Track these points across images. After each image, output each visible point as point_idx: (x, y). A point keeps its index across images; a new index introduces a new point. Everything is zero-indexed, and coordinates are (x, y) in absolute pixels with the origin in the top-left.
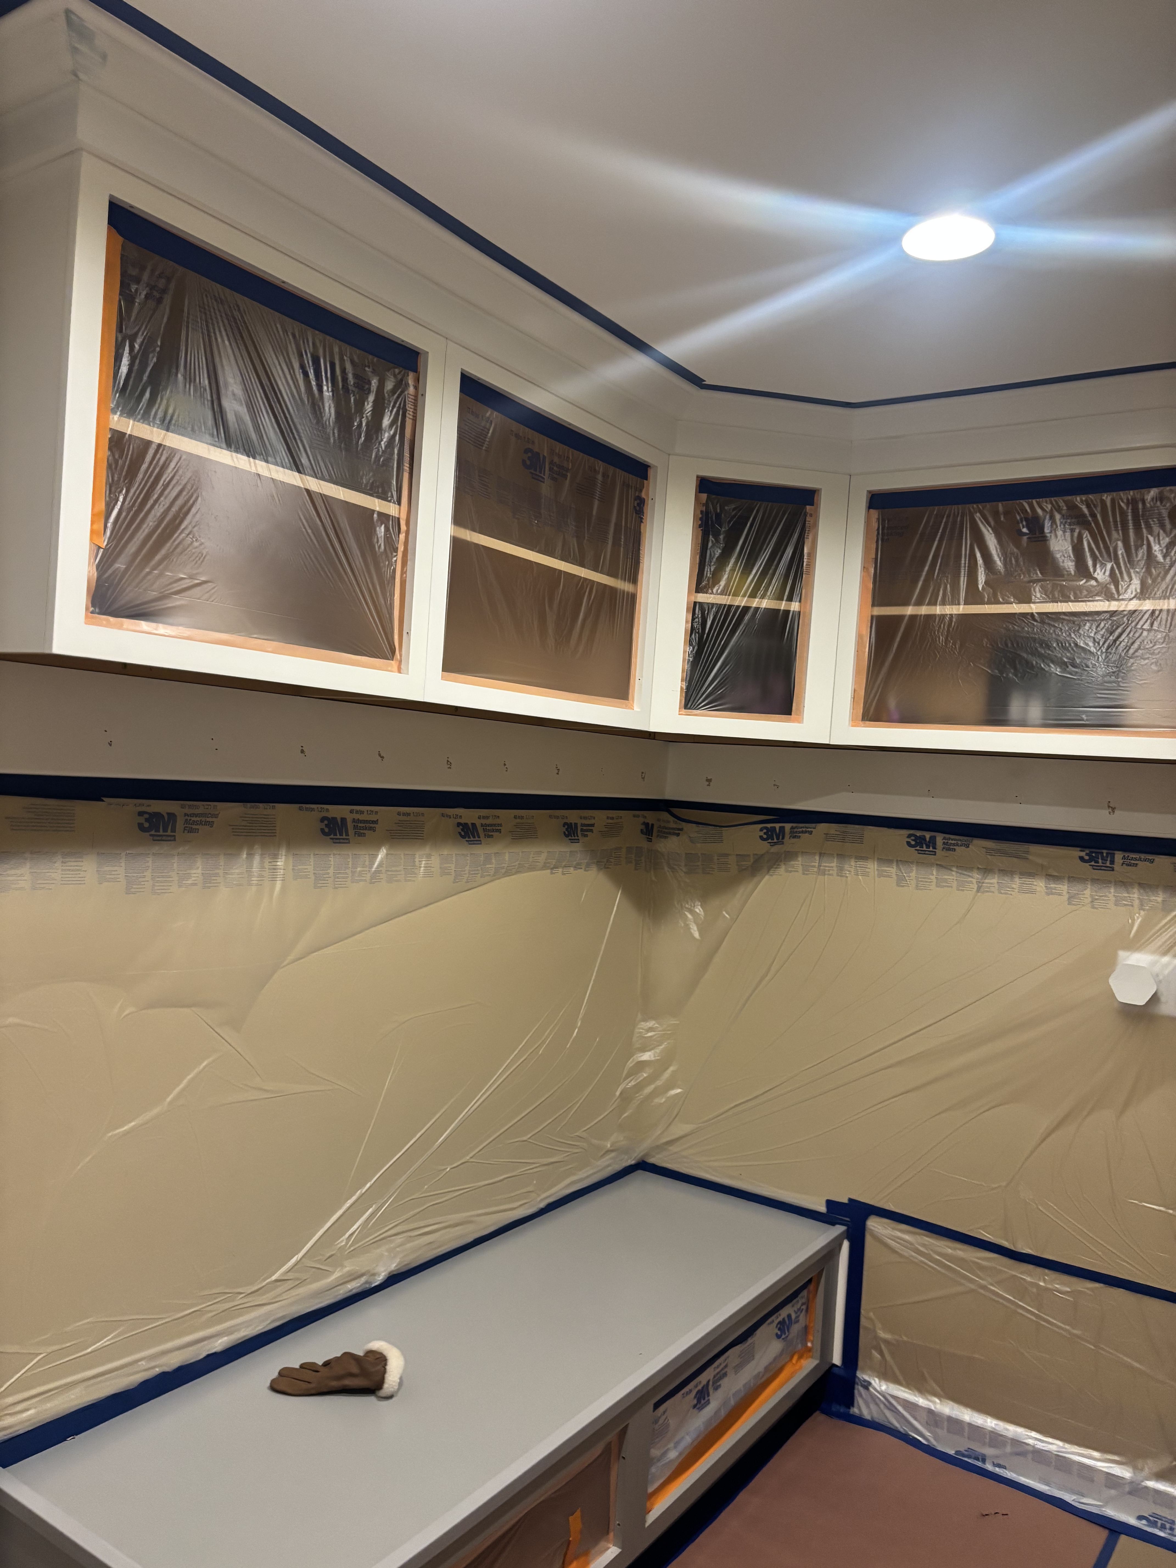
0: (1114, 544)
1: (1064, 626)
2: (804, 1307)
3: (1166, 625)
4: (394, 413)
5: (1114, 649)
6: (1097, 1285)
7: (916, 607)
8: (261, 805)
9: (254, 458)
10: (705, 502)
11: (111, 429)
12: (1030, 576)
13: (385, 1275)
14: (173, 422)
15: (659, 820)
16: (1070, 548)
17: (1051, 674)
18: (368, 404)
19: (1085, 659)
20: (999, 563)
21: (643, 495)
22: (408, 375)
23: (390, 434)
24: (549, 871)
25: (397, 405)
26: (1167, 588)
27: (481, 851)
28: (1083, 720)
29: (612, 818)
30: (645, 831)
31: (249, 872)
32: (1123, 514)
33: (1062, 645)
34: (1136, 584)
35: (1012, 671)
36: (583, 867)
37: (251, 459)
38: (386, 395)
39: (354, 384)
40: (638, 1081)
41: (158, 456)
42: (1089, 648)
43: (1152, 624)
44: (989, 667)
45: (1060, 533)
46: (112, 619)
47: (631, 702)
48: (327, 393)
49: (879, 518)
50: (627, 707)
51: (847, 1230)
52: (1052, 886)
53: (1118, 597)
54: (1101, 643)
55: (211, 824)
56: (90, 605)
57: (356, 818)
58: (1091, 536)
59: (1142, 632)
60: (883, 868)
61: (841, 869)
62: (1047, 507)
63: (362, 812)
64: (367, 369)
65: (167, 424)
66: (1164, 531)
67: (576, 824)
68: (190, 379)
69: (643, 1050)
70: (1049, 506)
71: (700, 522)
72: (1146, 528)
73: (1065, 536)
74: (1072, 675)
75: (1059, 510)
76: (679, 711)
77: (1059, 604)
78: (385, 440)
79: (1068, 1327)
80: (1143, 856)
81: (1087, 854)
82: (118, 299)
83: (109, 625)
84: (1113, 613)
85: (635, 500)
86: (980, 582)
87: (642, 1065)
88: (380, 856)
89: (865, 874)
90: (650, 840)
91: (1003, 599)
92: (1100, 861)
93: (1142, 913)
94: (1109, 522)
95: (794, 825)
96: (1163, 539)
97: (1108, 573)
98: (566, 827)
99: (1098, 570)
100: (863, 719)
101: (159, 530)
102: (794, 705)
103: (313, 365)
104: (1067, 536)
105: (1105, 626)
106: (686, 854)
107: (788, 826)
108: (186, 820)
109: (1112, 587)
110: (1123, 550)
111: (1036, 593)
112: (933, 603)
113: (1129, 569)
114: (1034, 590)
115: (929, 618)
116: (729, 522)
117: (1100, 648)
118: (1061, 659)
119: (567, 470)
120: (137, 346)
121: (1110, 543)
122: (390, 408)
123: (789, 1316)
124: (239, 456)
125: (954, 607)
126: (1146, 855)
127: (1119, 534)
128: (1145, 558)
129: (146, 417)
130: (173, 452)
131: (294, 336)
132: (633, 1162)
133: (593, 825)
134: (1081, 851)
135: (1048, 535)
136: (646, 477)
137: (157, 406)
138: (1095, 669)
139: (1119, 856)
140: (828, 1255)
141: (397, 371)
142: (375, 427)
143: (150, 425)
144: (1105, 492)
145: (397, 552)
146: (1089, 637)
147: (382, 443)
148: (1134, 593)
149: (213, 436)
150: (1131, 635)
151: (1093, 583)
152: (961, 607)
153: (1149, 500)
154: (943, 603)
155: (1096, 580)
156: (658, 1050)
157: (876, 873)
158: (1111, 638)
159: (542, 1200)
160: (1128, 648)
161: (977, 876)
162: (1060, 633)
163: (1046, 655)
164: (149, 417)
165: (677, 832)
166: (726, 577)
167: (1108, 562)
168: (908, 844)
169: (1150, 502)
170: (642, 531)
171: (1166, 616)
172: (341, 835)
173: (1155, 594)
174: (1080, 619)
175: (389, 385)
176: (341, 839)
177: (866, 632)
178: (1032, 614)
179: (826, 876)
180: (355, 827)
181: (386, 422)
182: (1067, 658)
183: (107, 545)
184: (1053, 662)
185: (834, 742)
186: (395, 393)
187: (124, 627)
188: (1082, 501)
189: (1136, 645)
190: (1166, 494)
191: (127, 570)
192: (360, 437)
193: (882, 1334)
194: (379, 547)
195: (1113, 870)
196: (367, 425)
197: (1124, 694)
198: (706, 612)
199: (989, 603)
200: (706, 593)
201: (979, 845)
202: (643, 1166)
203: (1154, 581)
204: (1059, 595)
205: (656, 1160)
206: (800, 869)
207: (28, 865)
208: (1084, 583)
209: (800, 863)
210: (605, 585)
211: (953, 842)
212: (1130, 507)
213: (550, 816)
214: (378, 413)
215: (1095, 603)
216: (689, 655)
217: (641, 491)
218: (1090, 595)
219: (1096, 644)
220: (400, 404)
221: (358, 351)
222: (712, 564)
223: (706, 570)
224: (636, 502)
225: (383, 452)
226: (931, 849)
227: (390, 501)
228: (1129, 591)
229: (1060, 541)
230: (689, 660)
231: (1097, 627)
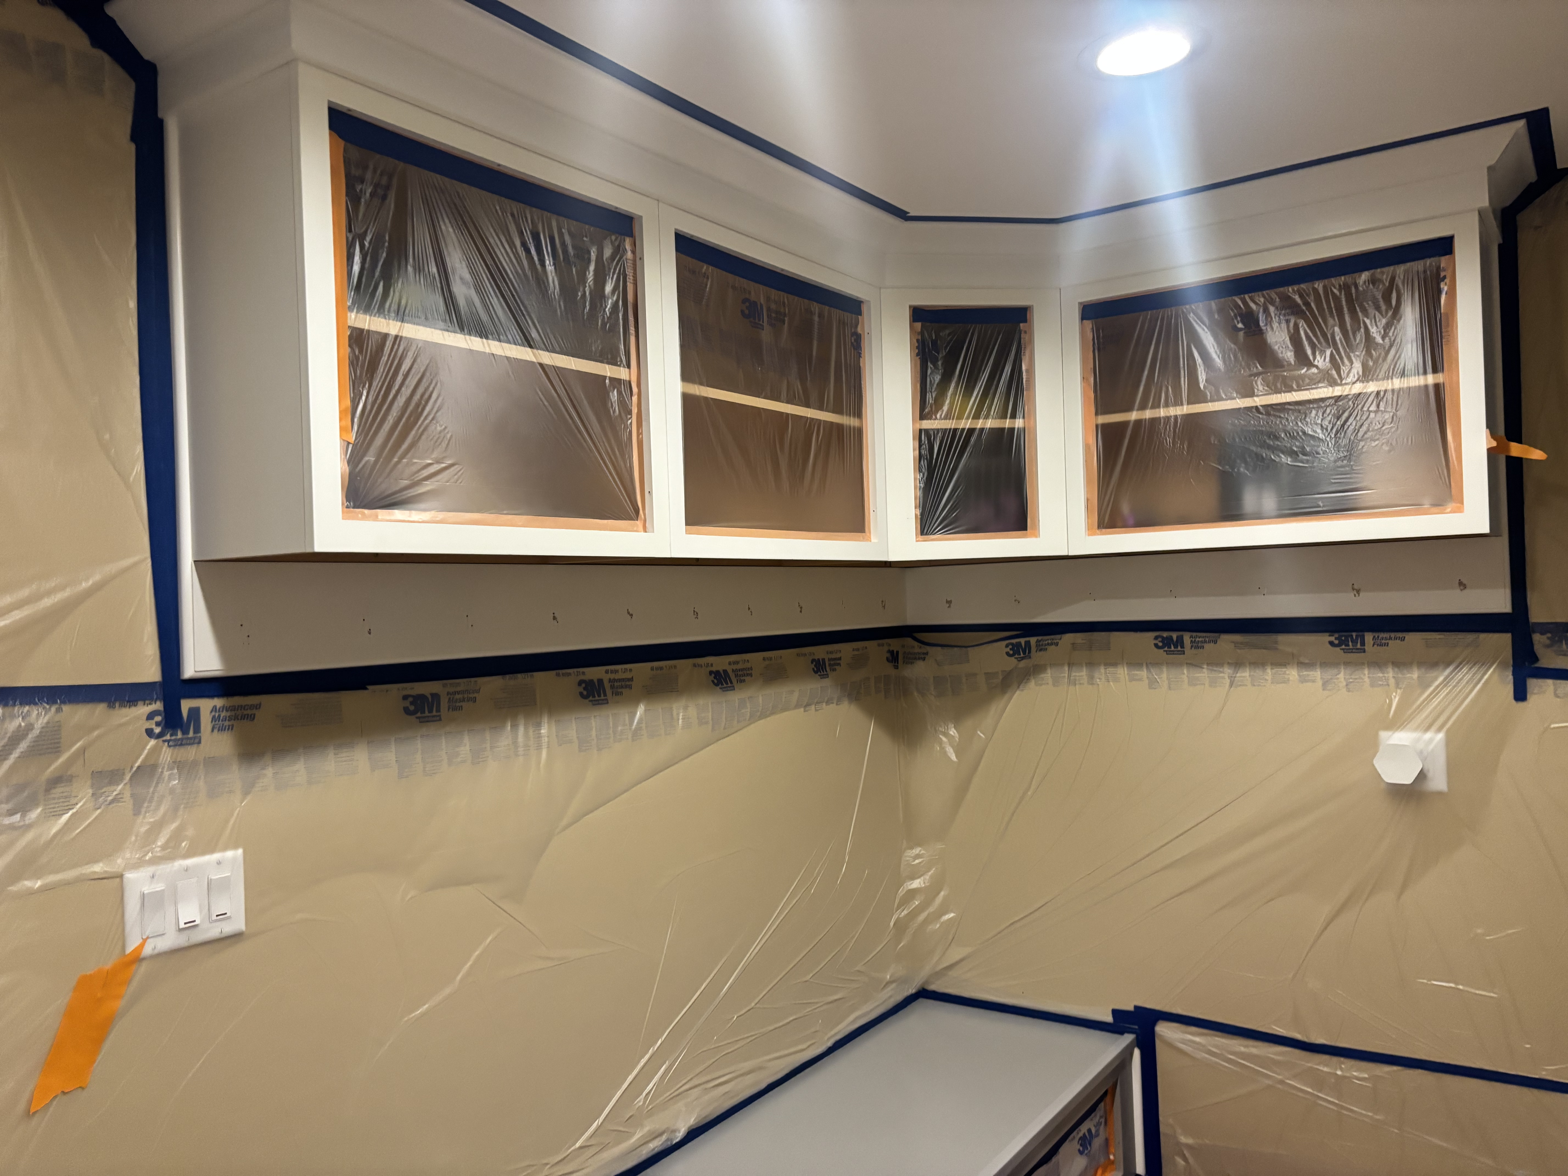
0: (1331, 331)
1: (1290, 416)
2: (1103, 1120)
3: (1392, 405)
4: (614, 279)
5: (1343, 434)
6: (1395, 1068)
7: (1140, 412)
8: (519, 675)
9: (487, 338)
10: (920, 330)
11: (349, 326)
12: (1250, 369)
13: (685, 1130)
14: (407, 311)
15: (903, 646)
16: (1288, 339)
17: (1282, 465)
18: (589, 273)
19: (1315, 446)
20: (1218, 362)
21: (859, 330)
22: (624, 241)
23: (612, 300)
24: (802, 709)
25: (617, 272)
26: (1389, 367)
27: (735, 697)
28: (1319, 507)
29: (858, 650)
30: (891, 658)
31: (515, 743)
32: (1337, 299)
33: (1290, 434)
34: (1357, 367)
35: (1243, 465)
36: (835, 702)
37: (484, 340)
38: (606, 263)
39: (574, 254)
40: (911, 909)
41: (396, 347)
42: (1317, 435)
43: (1378, 406)
44: (1220, 464)
45: (1275, 325)
46: (366, 511)
47: (868, 534)
48: (550, 268)
49: (1093, 328)
50: (864, 540)
51: (1137, 1038)
52: (1304, 673)
53: (1341, 381)
54: (1329, 429)
55: (474, 700)
56: (345, 501)
57: (612, 678)
58: (1308, 326)
59: (1369, 414)
60: (1133, 672)
61: (1091, 678)
62: (1259, 300)
63: (616, 671)
64: (585, 239)
65: (401, 315)
66: (1380, 312)
67: (823, 660)
68: (419, 269)
69: (913, 878)
70: (1262, 300)
71: (917, 351)
72: (1361, 312)
73: (1281, 328)
74: (1303, 463)
75: (1272, 303)
76: (916, 538)
77: (1283, 394)
78: (608, 307)
79: (1370, 1114)
80: (1393, 635)
81: (1336, 639)
82: (345, 200)
83: (364, 518)
84: (1338, 398)
85: (852, 336)
86: (1201, 380)
87: (913, 893)
88: (638, 713)
89: (1116, 680)
90: (896, 667)
91: (1226, 395)
92: (1350, 644)
93: (1399, 691)
94: (1324, 309)
95: (1040, 638)
96: (1379, 321)
97: (1328, 359)
98: (814, 663)
99: (1318, 357)
100: (1099, 527)
101: (404, 420)
102: (1029, 520)
103: (533, 241)
104: (1283, 327)
105: (1331, 411)
106: (934, 677)
107: (1033, 640)
108: (450, 699)
109: (1334, 372)
110: (1340, 335)
111: (1258, 386)
112: (1156, 406)
113: (1349, 354)
114: (1256, 383)
115: (1154, 421)
116: (946, 347)
117: (1329, 434)
118: (1291, 448)
119: (785, 315)
120: (367, 244)
121: (1327, 329)
122: (611, 275)
123: (1089, 1131)
124: (473, 338)
125: (1178, 408)
126: (1396, 634)
127: (1334, 320)
128: (1364, 341)
129: (381, 311)
130: (410, 341)
131: (513, 215)
132: (914, 991)
133: (840, 659)
134: (1330, 636)
135: (1264, 328)
136: (859, 313)
137: (390, 298)
138: (1325, 456)
139: (1369, 637)
140: (1121, 1066)
141: (613, 238)
142: (598, 294)
143: (386, 319)
144: (1318, 279)
145: (631, 414)
146: (1316, 424)
147: (607, 309)
148: (1356, 377)
149: (445, 321)
150: (1358, 418)
151: (1314, 370)
152: (1185, 407)
153: (1361, 283)
154: (1167, 405)
155: (1317, 367)
156: (927, 877)
157: (1127, 677)
158: (1338, 423)
159: (829, 1039)
160: (1356, 431)
161: (1228, 671)
162: (1286, 423)
163: (1275, 446)
164: (384, 311)
165: (923, 656)
166: (947, 402)
167: (1327, 348)
168: (1156, 646)
169: (1362, 285)
170: (861, 365)
171: (1391, 396)
172: (599, 696)
173: (1378, 376)
174: (1305, 407)
175: (608, 252)
176: (600, 700)
177: (1092, 441)
178: (1257, 408)
179: (1077, 686)
180: (612, 687)
181: (609, 288)
182: (1296, 447)
183: (356, 439)
184: (1283, 453)
185: (1071, 553)
186: (614, 260)
187: (380, 517)
188: (1293, 290)
189: (1364, 428)
190: (1378, 276)
191: (376, 462)
192: (585, 307)
193: (1183, 1139)
194: (614, 411)
195: (1364, 652)
196: (590, 293)
197: (1357, 478)
198: (932, 438)
199: (1212, 401)
200: (931, 419)
201: (1227, 641)
202: (924, 994)
203: (1376, 362)
204: (1281, 386)
205: (936, 986)
206: (1050, 681)
207: (302, 760)
208: (1306, 371)
209: (1049, 675)
210: (832, 423)
211: (1200, 639)
212: (1343, 293)
213: (798, 655)
214: (600, 281)
215: (1319, 390)
216: (919, 482)
217: (856, 326)
218: (1313, 383)
219: (1325, 431)
220: (620, 270)
221: (575, 223)
222: (933, 390)
223: (928, 397)
224: (853, 338)
225: (608, 318)
226: (1179, 648)
227: (620, 366)
228: (1351, 375)
229: (1277, 333)
230: (920, 487)
231: (1323, 414)
